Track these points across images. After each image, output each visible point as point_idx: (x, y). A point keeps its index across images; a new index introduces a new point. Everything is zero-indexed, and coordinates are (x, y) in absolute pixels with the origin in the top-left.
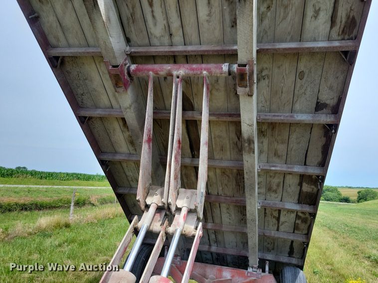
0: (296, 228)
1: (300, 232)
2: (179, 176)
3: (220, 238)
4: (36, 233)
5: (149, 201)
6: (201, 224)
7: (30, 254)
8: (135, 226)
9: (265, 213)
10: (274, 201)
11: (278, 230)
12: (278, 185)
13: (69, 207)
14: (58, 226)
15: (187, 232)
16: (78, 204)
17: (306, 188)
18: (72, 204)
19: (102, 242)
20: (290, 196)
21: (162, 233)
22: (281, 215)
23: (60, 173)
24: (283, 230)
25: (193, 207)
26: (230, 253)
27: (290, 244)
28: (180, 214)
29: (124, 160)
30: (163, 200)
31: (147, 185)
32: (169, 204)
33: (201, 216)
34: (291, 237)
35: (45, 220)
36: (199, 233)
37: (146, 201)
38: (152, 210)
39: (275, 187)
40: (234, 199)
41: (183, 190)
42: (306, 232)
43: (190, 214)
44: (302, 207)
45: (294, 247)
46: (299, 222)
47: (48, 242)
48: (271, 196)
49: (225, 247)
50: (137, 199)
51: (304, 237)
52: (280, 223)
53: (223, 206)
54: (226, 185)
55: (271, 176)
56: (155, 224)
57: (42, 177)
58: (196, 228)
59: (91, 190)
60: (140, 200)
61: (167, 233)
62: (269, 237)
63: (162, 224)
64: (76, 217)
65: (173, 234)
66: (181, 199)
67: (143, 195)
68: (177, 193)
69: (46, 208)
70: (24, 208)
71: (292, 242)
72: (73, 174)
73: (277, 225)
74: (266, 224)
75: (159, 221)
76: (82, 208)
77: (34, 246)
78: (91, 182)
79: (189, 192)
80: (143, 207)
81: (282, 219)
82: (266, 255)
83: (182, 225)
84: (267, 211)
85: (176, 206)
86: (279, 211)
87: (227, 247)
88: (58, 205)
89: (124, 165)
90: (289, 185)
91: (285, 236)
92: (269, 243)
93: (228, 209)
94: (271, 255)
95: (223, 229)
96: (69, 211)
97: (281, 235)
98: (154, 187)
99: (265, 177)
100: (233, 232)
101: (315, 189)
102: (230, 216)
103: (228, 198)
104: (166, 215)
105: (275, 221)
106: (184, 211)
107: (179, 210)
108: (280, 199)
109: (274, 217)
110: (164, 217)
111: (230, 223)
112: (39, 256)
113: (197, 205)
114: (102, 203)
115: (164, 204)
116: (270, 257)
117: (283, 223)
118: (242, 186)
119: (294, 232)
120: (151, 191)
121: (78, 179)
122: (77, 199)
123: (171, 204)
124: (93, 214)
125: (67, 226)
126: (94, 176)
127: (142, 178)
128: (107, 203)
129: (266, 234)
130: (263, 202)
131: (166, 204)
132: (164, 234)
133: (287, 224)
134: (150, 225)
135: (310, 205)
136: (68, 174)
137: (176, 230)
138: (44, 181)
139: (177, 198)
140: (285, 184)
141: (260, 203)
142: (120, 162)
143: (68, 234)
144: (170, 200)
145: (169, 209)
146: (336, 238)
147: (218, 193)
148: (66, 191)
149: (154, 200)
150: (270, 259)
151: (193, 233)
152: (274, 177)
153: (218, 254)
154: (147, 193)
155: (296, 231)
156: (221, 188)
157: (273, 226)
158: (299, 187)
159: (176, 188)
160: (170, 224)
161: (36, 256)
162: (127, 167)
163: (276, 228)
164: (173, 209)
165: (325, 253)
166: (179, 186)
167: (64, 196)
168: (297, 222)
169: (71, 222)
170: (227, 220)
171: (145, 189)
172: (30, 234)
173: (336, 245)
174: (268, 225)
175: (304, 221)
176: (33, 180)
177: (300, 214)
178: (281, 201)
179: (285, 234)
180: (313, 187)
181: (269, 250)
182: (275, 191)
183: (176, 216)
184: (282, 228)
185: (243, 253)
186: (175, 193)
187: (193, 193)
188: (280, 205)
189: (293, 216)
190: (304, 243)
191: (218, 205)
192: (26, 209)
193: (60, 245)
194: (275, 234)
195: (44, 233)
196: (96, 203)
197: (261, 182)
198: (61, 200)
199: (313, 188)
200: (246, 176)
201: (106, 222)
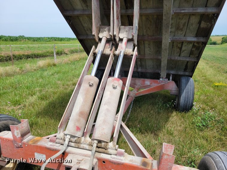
0: (191, 53)
1: (194, 56)
2: (120, 17)
3: (143, 63)
4: (38, 70)
5: (101, 36)
6: (136, 48)
7: (37, 79)
8: (94, 52)
9: (173, 45)
10: (180, 36)
11: (179, 56)
12: (184, 25)
13: (53, 56)
14: (49, 65)
15: (128, 53)
16: (58, 54)
17: (203, 25)
18: (55, 53)
19: (75, 72)
20: (191, 32)
21: (112, 55)
22: (183, 46)
23: (44, 37)
24: (182, 56)
25: (131, 37)
26: (149, 72)
27: (186, 63)
28: (122, 43)
29: (80, 14)
30: (110, 33)
31: (98, 25)
32: (114, 36)
33: (136, 43)
34: (188, 60)
35: (41, 62)
36: (135, 53)
37: (99, 36)
38: (103, 41)
39: (181, 26)
40: (154, 37)
41: (123, 27)
42: (197, 55)
43: (129, 42)
44: (198, 39)
45: (188, 65)
46: (194, 49)
47: (45, 73)
48: (178, 33)
49: (146, 69)
50: (93, 34)
51: (196, 59)
52: (182, 51)
53: (146, 42)
54: (149, 28)
55: (180, 19)
56: (107, 50)
57: (34, 40)
58: (133, 51)
59: (64, 46)
60: (95, 35)
61: (114, 55)
62: (173, 61)
63: (111, 50)
64: (58, 60)
65: (119, 55)
66: (122, 33)
67: (97, 32)
68: (119, 29)
69: (41, 57)
70: (28, 57)
71: (188, 62)
72: (52, 38)
73: (179, 53)
74: (173, 53)
75: (109, 48)
76: (61, 56)
77: (38, 75)
78: (63, 42)
79: (127, 28)
80: (97, 40)
81: (183, 48)
82: (171, 71)
83: (124, 49)
84: (174, 44)
85: (119, 37)
86: (183, 43)
87: (147, 68)
88: (47, 55)
89: (81, 19)
90: (192, 24)
91: (184, 59)
92: (173, 65)
93: (149, 44)
94: (174, 71)
95: (146, 58)
96: (54, 58)
97: (181, 59)
98: (103, 26)
99: (176, 19)
100: (151, 59)
101: (210, 25)
102: (150, 49)
103: (150, 37)
104: (113, 44)
105: (178, 50)
106: (125, 40)
107: (121, 40)
108: (184, 34)
109: (179, 48)
110: (112, 46)
111: (150, 54)
112: (43, 80)
113: (134, 35)
114: (72, 53)
115: (111, 36)
116: (172, 72)
117: (184, 51)
118: (159, 28)
119: (189, 56)
120: (101, 29)
121: (55, 40)
122: (57, 51)
123: (116, 36)
124: (68, 59)
125: (54, 65)
126: (64, 38)
127: (95, 20)
128: (74, 53)
129: (172, 59)
130: (172, 38)
131: (113, 36)
132: (113, 56)
133: (186, 51)
134: (103, 51)
135: (203, 37)
136: (49, 38)
137: (121, 52)
138: (36, 42)
139: (119, 33)
140: (189, 23)
141: (170, 39)
142: (78, 16)
143: (56, 69)
144: (115, 33)
145: (115, 40)
146: (208, 64)
147: (143, 35)
148: (50, 47)
149: (104, 35)
150: (172, 73)
151: (132, 53)
152: (182, 19)
153: (142, 73)
154: (99, 31)
155: (191, 56)
156: (145, 31)
157: (177, 53)
158: (199, 25)
159: (118, 25)
160: (116, 49)
161: (41, 80)
162: (83, 20)
163: (178, 54)
164: (117, 39)
165: (201, 71)
166: (120, 24)
167: (49, 50)
168: (193, 49)
169: (56, 63)
170: (149, 52)
171: (97, 28)
172: (35, 70)
173: (208, 67)
174: (174, 53)
175: (197, 48)
176: (30, 42)
177: (196, 44)
178: (184, 36)
179: (184, 58)
180: (208, 23)
181: (172, 69)
182: (182, 30)
183: (120, 44)
184: (182, 54)
185: (157, 71)
186: (118, 29)
187: (130, 28)
188: (183, 39)
189: (191, 45)
190: (195, 62)
191: (143, 43)
192: (30, 57)
193: (52, 75)
194: (177, 58)
195: (42, 69)
196: (68, 53)
197: (173, 23)
198: (48, 52)
199: (208, 25)
200: (164, 18)
201: (76, 62)
